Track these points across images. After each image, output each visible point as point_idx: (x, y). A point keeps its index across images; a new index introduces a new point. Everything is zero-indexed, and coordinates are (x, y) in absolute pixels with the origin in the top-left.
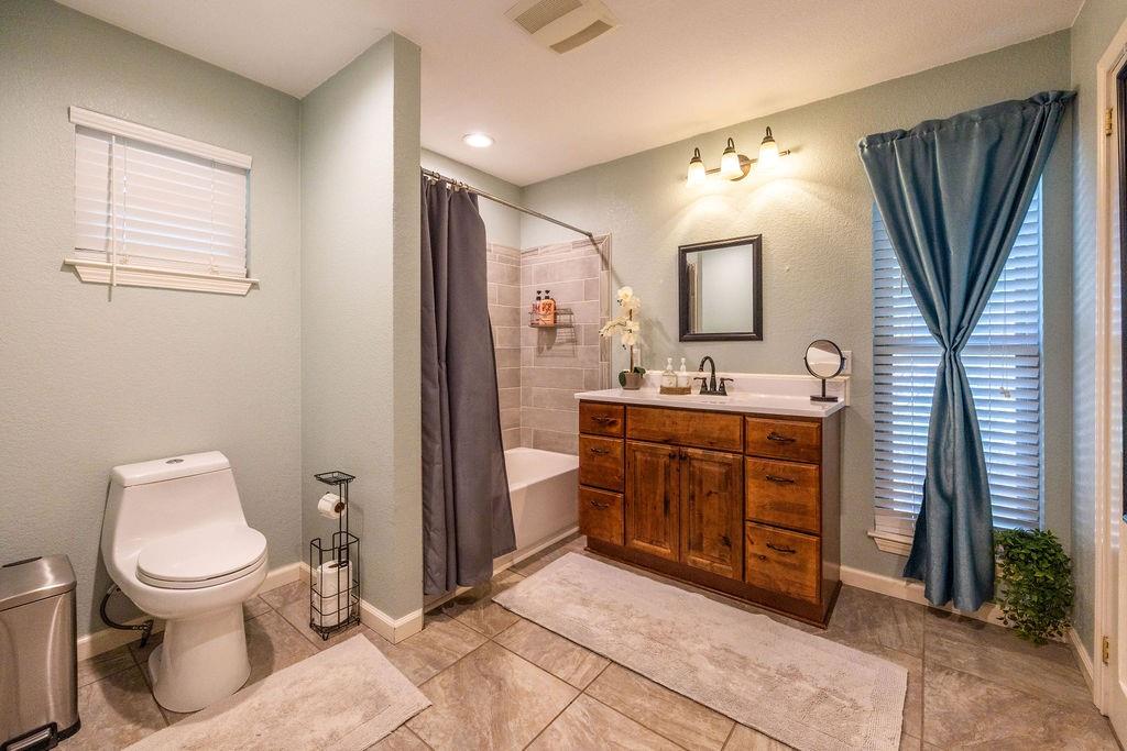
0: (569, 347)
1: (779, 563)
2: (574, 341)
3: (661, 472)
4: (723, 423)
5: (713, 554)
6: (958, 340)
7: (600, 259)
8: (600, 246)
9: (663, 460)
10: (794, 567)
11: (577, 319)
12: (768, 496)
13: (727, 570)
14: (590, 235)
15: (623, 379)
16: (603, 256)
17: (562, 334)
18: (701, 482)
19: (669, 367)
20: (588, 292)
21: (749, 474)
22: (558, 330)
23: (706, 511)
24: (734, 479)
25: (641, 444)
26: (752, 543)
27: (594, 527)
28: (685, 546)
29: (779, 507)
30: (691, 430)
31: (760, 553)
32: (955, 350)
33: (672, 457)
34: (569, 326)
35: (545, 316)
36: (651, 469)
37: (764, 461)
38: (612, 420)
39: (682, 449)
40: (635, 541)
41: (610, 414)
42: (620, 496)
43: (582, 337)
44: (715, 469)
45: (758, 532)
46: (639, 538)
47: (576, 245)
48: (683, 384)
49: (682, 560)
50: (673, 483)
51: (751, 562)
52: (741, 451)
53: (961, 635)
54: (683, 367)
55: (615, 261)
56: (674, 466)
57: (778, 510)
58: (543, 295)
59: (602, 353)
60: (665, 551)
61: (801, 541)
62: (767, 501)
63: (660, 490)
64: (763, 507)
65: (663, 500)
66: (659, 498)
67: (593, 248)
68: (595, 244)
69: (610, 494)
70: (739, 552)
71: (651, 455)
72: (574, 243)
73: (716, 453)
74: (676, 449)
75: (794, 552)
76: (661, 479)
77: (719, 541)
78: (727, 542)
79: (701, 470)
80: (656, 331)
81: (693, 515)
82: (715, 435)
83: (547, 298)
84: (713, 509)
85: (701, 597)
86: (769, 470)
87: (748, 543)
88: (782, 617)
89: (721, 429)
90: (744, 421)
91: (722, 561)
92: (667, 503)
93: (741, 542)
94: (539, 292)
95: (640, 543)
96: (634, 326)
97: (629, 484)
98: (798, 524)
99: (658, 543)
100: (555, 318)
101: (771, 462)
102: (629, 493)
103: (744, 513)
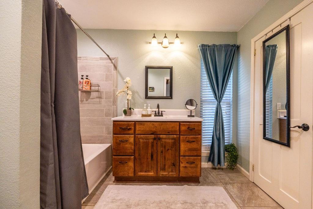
0: (98, 100)
1: (190, 167)
2: (100, 98)
3: (150, 145)
4: (173, 125)
5: (169, 170)
6: (220, 100)
7: (113, 66)
8: (113, 61)
9: (151, 141)
10: (194, 167)
11: (101, 89)
12: (187, 147)
13: (174, 174)
14: (108, 56)
15: (125, 112)
16: (114, 65)
17: (94, 95)
18: (165, 147)
19: (145, 107)
20: (107, 78)
21: (181, 141)
22: (92, 93)
23: (167, 156)
24: (176, 144)
25: (142, 136)
26: (182, 163)
27: (120, 172)
28: (159, 169)
29: (190, 150)
30: (162, 129)
31: (185, 166)
32: (220, 102)
33: (154, 139)
34: (98, 91)
35: (86, 86)
36: (146, 144)
37: (186, 136)
38: (128, 128)
39: (159, 136)
40: (139, 173)
41: (128, 125)
42: (133, 157)
43: (104, 96)
44: (170, 141)
45: (184, 159)
46: (141, 171)
47: (101, 59)
48: (149, 113)
49: (158, 175)
50: (155, 148)
51: (181, 169)
52: (179, 134)
53: (221, 173)
54: (149, 107)
55: (119, 67)
56: (155, 142)
57: (190, 151)
58: (85, 77)
59: (113, 102)
60: (151, 174)
61: (197, 159)
62: (187, 148)
63: (150, 152)
64: (186, 151)
65: (150, 155)
66: (149, 155)
67: (110, 61)
68: (111, 60)
69: (128, 157)
70: (178, 167)
71: (146, 139)
72: (100, 58)
73: (170, 136)
74: (156, 136)
75: (194, 163)
76: (150, 148)
77: (171, 165)
78: (174, 165)
79: (165, 142)
80: (136, 95)
81: (162, 158)
82: (170, 130)
83: (87, 79)
84: (169, 155)
85: (165, 186)
86: (187, 139)
87: (181, 163)
88: (189, 184)
89: (172, 127)
90: (180, 124)
91: (172, 171)
92: (152, 156)
93: (178, 164)
94: (83, 76)
95: (142, 173)
96: (130, 92)
97: (137, 152)
98: (195, 154)
99: (149, 171)
100: (91, 87)
101: (188, 136)
102: (137, 155)
103: (179, 154)
